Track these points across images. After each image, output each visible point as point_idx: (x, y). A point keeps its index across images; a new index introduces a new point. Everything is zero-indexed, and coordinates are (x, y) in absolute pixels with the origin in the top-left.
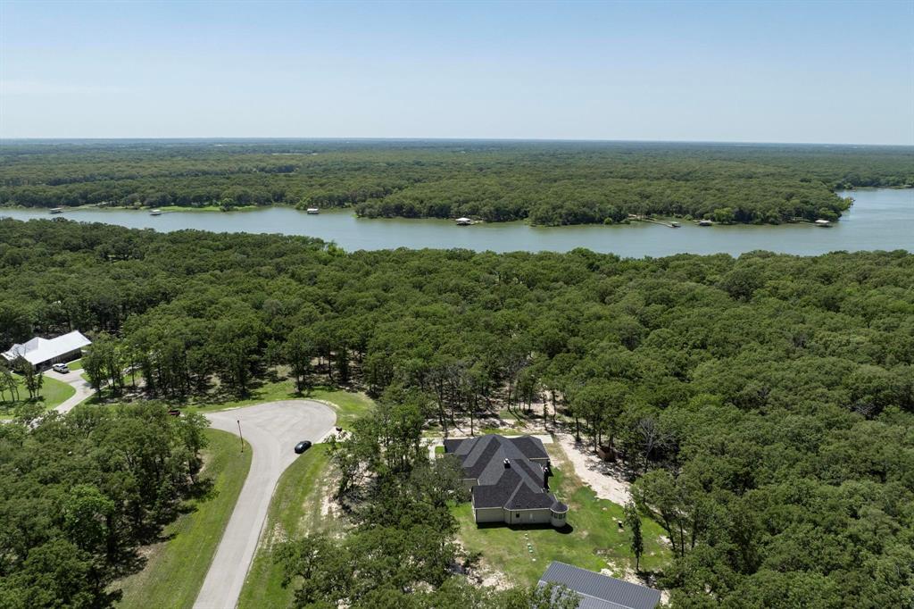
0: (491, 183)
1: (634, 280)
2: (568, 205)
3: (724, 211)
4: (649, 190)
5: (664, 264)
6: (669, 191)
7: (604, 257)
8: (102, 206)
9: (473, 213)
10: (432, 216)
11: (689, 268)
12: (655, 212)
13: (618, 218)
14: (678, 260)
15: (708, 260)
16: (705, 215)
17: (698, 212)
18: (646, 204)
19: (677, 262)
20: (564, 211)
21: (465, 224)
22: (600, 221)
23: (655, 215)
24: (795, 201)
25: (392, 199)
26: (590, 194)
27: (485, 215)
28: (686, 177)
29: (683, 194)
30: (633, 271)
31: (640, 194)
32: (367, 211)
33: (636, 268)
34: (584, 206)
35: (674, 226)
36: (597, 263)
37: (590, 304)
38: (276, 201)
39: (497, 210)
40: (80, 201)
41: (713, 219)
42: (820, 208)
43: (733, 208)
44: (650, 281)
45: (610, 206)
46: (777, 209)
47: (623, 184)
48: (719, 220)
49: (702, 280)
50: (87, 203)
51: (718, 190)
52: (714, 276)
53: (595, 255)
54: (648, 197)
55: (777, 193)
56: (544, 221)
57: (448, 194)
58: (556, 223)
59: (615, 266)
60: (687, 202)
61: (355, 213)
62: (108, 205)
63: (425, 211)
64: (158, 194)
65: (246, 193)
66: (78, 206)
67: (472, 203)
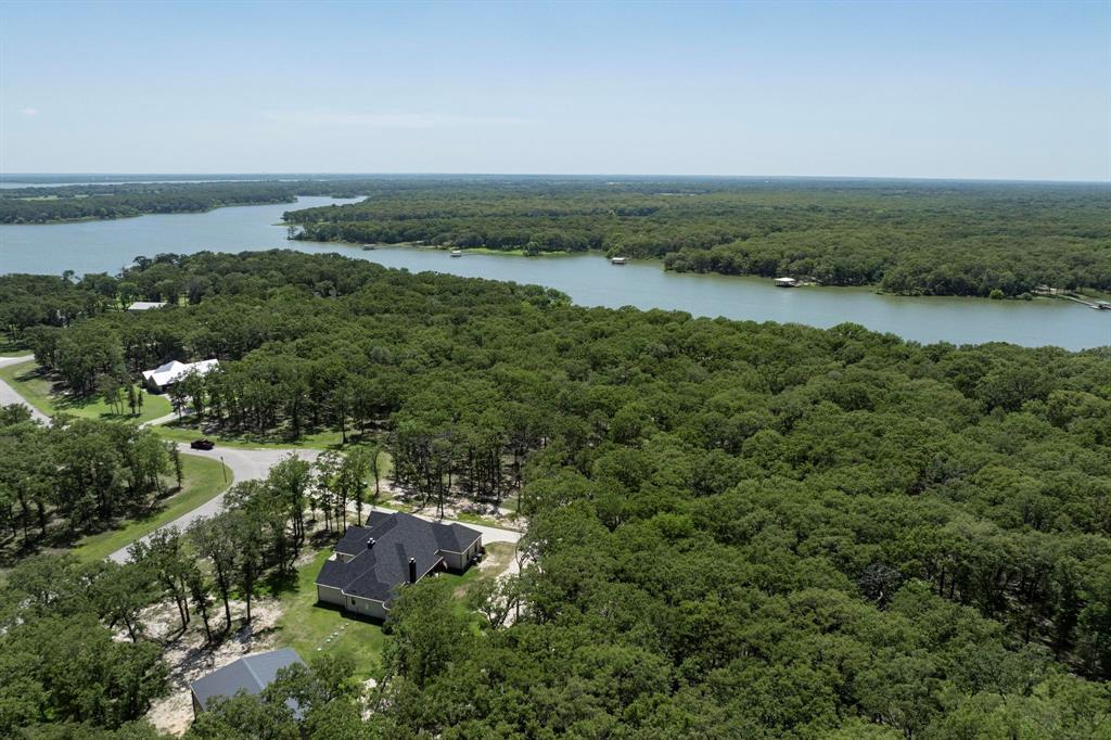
2: (940, 268)
8: (414, 245)
9: (804, 272)
10: (754, 273)
12: (1086, 286)
21: (786, 286)
25: (708, 255)
27: (819, 276)
32: (677, 263)
34: (965, 272)
35: (1102, 308)
38: (595, 247)
39: (838, 270)
40: (398, 238)
45: (1007, 273)
50: (404, 241)
56: (897, 288)
58: (914, 292)
61: (664, 266)
62: (420, 244)
63: (746, 267)
64: (470, 235)
65: (557, 236)
66: (395, 243)
67: (807, 259)
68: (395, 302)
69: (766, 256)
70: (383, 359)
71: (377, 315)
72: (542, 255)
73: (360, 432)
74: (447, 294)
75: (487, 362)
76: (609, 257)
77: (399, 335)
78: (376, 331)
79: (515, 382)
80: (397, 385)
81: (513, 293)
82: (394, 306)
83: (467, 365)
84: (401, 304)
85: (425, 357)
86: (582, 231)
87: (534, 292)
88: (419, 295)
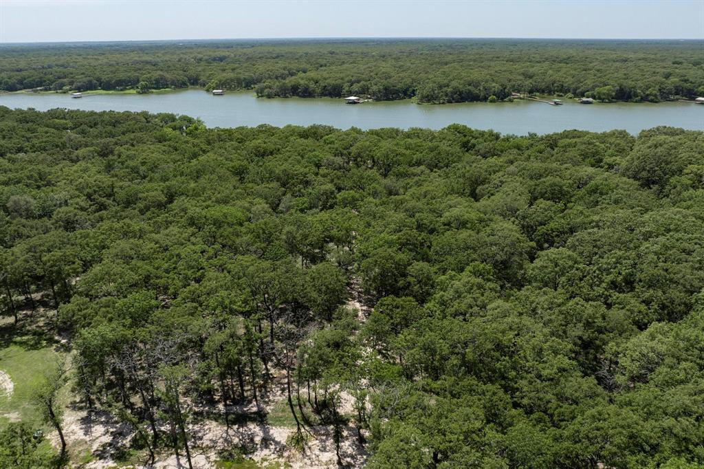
0: (385, 67)
1: (515, 164)
2: (454, 84)
3: (605, 90)
4: (531, 70)
5: (552, 142)
6: (550, 72)
7: (482, 134)
8: (36, 91)
9: (363, 92)
10: (326, 95)
11: (583, 147)
12: (538, 91)
13: (502, 96)
14: (567, 137)
15: (603, 138)
16: (585, 94)
17: (578, 91)
18: (528, 83)
19: (568, 141)
20: (449, 90)
21: (354, 103)
22: (485, 99)
23: (538, 94)
24: (673, 79)
25: (290, 81)
26: (476, 75)
27: (374, 94)
28: (567, 61)
29: (565, 75)
30: (515, 151)
31: (523, 74)
32: (266, 91)
33: (518, 148)
34: (470, 85)
35: (556, 104)
36: (473, 141)
37: (454, 199)
38: (193, 84)
39: (386, 89)
40: (18, 86)
41: (594, 97)
42: (700, 86)
43: (613, 86)
44: (536, 165)
45: (494, 84)
46: (657, 87)
47: (509, 66)
48: (600, 98)
49: (598, 163)
50: (25, 88)
51: (598, 71)
52: (614, 158)
53: (473, 132)
54: (531, 77)
55: (654, 73)
56: (430, 99)
57: (341, 75)
58: (441, 101)
59: (493, 145)
60: (569, 81)
61: (256, 94)
62: (41, 90)
63: (319, 91)
64: (85, 80)
65: (162, 78)
66: (16, 90)
67: (362, 82)
68: (28, 139)
69: (331, 82)
70: (27, 210)
71: (9, 155)
72: (153, 92)
73: (11, 320)
74: (84, 127)
75: (163, 199)
76: (208, 91)
77: (41, 176)
78: (11, 175)
79: (218, 224)
80: (58, 253)
81: (148, 122)
82: (27, 144)
83: (140, 205)
84: (35, 141)
85: (82, 201)
86: (181, 72)
87: (169, 119)
88: (53, 130)
